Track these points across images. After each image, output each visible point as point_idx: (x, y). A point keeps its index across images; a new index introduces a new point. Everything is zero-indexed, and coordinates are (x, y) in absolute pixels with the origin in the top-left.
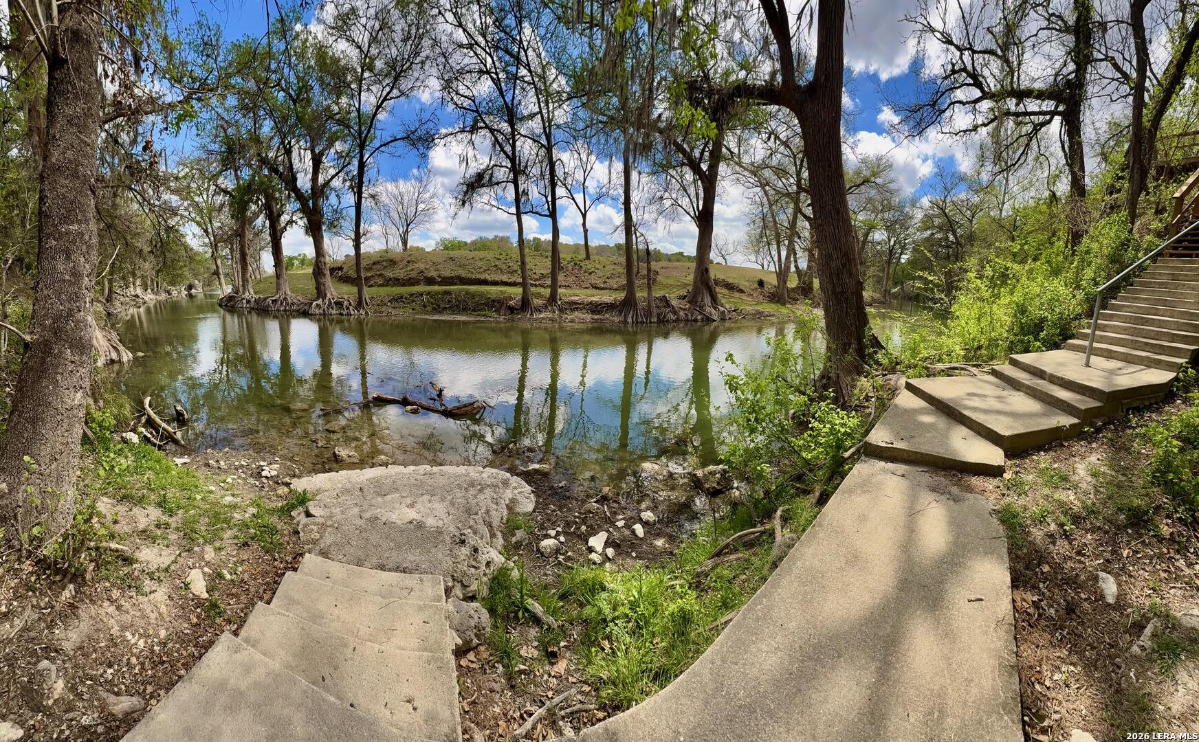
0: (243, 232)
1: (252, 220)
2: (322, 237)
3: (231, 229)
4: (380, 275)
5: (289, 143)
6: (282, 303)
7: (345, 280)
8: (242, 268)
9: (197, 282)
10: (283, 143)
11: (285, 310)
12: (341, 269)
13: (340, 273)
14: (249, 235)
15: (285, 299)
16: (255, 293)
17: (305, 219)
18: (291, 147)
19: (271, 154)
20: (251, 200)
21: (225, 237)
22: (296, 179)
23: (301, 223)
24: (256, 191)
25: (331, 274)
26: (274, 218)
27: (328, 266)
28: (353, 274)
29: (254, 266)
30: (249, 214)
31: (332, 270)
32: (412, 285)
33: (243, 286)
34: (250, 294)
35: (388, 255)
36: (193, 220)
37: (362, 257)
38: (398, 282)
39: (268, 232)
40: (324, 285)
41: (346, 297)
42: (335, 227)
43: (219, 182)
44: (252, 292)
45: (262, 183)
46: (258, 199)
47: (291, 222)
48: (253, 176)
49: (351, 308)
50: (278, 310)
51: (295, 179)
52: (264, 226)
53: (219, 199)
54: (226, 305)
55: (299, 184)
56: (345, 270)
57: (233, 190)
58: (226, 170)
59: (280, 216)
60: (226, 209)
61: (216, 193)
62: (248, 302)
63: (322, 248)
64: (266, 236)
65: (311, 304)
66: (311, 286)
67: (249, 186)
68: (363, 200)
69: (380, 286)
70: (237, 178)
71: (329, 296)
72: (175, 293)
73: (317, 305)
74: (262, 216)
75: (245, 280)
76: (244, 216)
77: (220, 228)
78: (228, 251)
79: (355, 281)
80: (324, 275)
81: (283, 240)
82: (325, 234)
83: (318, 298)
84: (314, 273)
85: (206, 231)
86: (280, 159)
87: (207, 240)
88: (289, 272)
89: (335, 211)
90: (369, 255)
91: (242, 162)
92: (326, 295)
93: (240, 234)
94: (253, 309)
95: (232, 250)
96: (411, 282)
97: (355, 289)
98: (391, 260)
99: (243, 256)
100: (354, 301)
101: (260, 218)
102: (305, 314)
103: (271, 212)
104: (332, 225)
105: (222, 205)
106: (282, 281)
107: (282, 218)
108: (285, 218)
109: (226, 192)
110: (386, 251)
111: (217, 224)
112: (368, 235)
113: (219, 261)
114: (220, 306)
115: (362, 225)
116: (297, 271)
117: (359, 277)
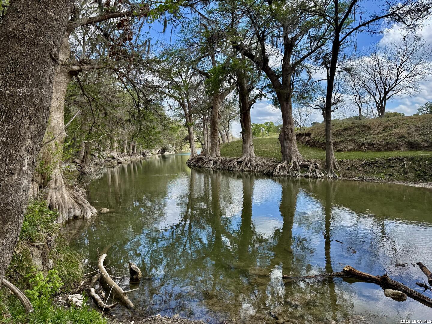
0: (215, 104)
1: (223, 95)
2: (290, 107)
3: (205, 102)
4: (351, 140)
5: (263, 32)
6: (246, 165)
7: (313, 145)
8: (212, 134)
9: (170, 146)
10: (257, 33)
11: (249, 171)
12: (308, 134)
13: (307, 138)
14: (221, 107)
15: (250, 161)
16: (222, 155)
17: (274, 93)
18: (264, 36)
19: (246, 43)
20: (224, 79)
21: (199, 109)
22: (268, 61)
23: (270, 96)
24: (229, 72)
25: (298, 139)
26: (243, 93)
27: (295, 132)
28: (321, 139)
29: (223, 133)
30: (222, 90)
31: (299, 136)
32: (389, 149)
33: (211, 149)
34: (216, 156)
35: (362, 121)
36: (171, 96)
37: (332, 123)
38: (371, 146)
39: (238, 104)
40: (290, 149)
41: (312, 160)
42: (304, 98)
43: (198, 66)
44: (219, 154)
45: (236, 65)
46: (231, 77)
47: (260, 96)
48: (228, 60)
49: (317, 170)
50: (243, 171)
51: (266, 60)
52: (234, 100)
53: (196, 79)
54: (194, 166)
55: (270, 64)
56: (312, 136)
57: (209, 71)
58: (205, 56)
59: (250, 90)
60: (202, 87)
61: (194, 74)
62: (215, 163)
63: (290, 117)
64: (236, 108)
65: (276, 166)
66: (277, 149)
67: (224, 67)
68: (336, 73)
69: (350, 150)
70: (214, 62)
71: (294, 159)
72: (149, 155)
73: (282, 167)
74: (234, 91)
75: (213, 144)
76: (217, 92)
77: (195, 102)
78: (200, 120)
79: (324, 146)
80: (291, 140)
81: (251, 110)
82: (293, 105)
83: (283, 161)
84: (280, 139)
85: (182, 105)
86: (253, 46)
87: (182, 112)
88: (255, 138)
89: (305, 85)
90: (338, 123)
91: (219, 50)
92: (291, 159)
93: (212, 107)
94: (219, 169)
95: (204, 120)
96: (388, 147)
97: (323, 154)
98: (365, 126)
99: (214, 124)
100: (322, 164)
101: (231, 93)
102: (269, 175)
103: (242, 88)
104: (301, 97)
105: (199, 84)
106: (248, 145)
107: (252, 93)
108: (255, 92)
109: (202, 73)
110: (359, 118)
111: (192, 99)
112: (339, 104)
113: (192, 129)
114: (189, 166)
115: (333, 95)
116: (263, 136)
117: (328, 143)
